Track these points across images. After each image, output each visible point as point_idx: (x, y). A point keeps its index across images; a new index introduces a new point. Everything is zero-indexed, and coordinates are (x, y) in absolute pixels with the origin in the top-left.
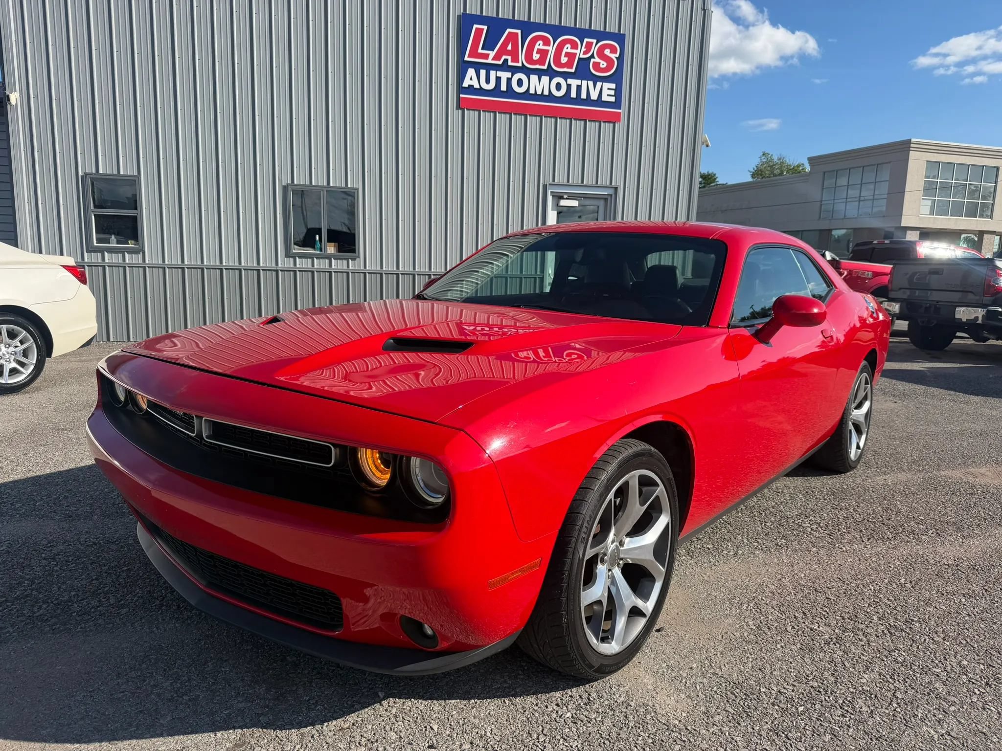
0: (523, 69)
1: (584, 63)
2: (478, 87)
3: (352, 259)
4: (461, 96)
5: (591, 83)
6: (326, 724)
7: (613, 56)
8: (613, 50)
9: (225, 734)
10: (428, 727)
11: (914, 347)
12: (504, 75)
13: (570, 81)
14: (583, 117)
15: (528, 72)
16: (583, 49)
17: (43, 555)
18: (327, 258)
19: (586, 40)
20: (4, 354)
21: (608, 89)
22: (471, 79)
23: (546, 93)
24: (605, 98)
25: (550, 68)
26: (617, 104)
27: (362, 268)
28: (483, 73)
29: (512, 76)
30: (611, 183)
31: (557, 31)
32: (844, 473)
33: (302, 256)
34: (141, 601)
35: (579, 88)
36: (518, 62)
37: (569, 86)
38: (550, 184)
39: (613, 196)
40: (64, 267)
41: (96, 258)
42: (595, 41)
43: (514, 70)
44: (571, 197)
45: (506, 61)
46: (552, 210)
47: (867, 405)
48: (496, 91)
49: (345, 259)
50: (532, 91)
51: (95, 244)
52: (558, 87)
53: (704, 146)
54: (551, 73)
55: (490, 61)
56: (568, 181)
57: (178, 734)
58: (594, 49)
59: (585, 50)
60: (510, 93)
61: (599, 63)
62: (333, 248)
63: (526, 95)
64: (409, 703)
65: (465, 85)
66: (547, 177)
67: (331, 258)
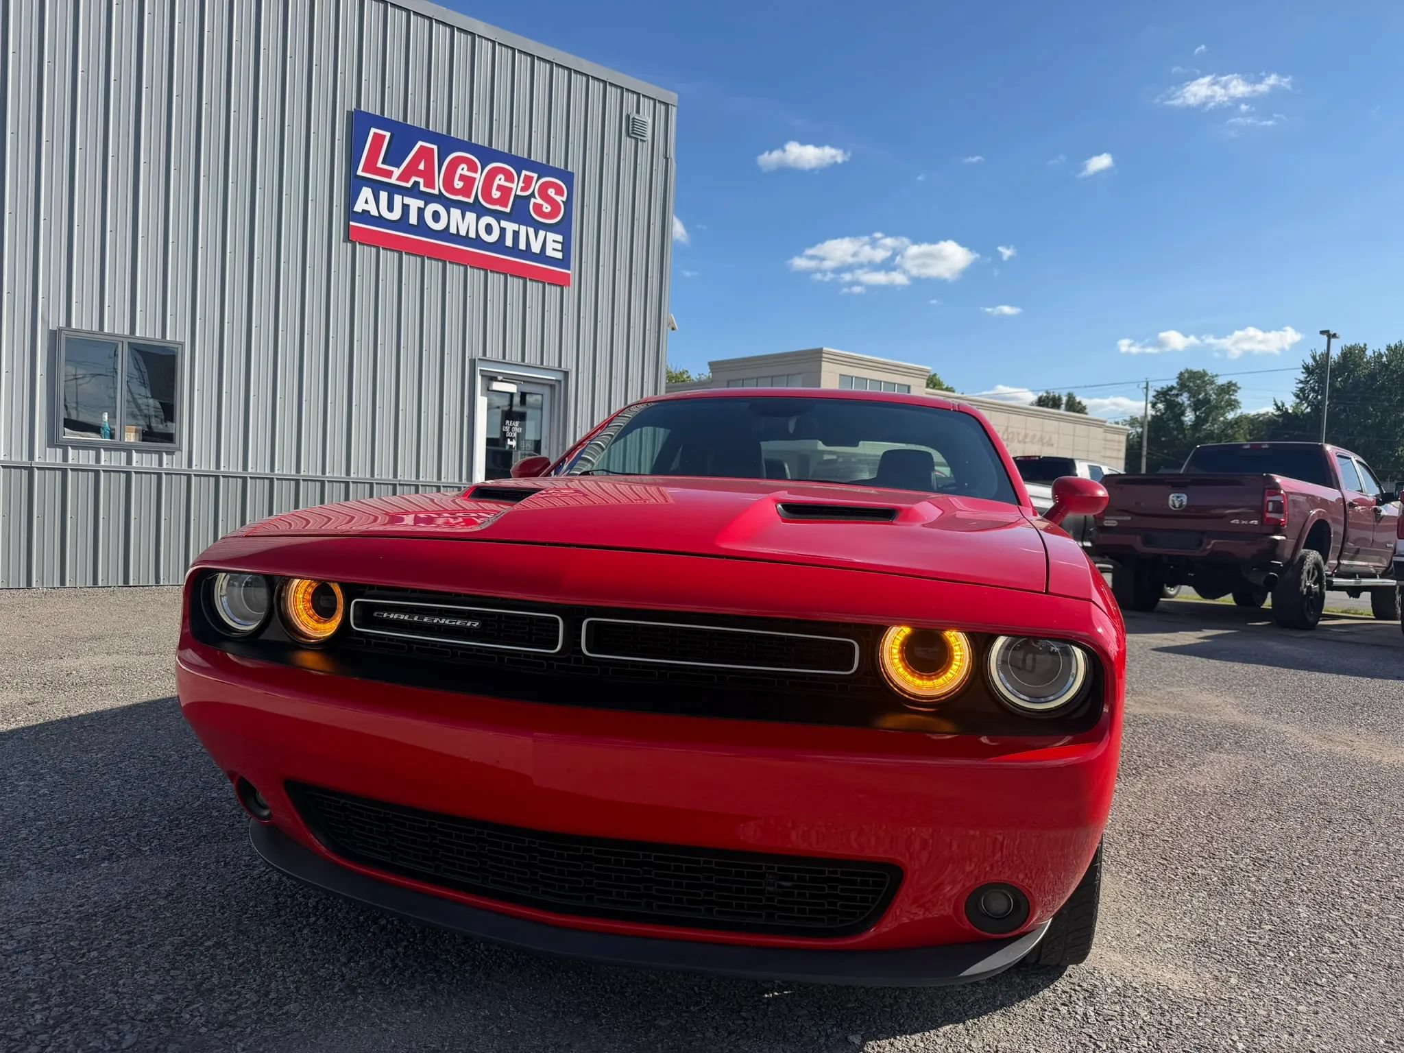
0: (439, 199)
1: (522, 202)
2: (377, 215)
3: (168, 453)
4: (351, 223)
5: (531, 231)
7: (560, 199)
8: (559, 191)
12: (415, 204)
13: (504, 224)
14: (524, 274)
15: (448, 204)
16: (521, 184)
18: (124, 450)
19: (524, 173)
21: (554, 241)
22: (366, 202)
23: (472, 235)
24: (549, 252)
25: (477, 204)
26: (565, 262)
27: (185, 466)
28: (384, 196)
29: (426, 206)
30: (560, 365)
31: (486, 154)
35: (516, 234)
36: (433, 188)
37: (503, 230)
38: (479, 359)
39: (564, 383)
42: (535, 176)
43: (429, 198)
44: (508, 379)
45: (416, 184)
46: (482, 395)
48: (403, 223)
49: (155, 452)
50: (453, 230)
52: (489, 229)
53: (670, 329)
54: (480, 211)
55: (393, 181)
56: (504, 357)
58: (535, 186)
59: (523, 185)
60: (422, 228)
61: (542, 206)
62: (133, 434)
63: (445, 234)
65: (359, 207)
66: (474, 351)
67: (131, 450)
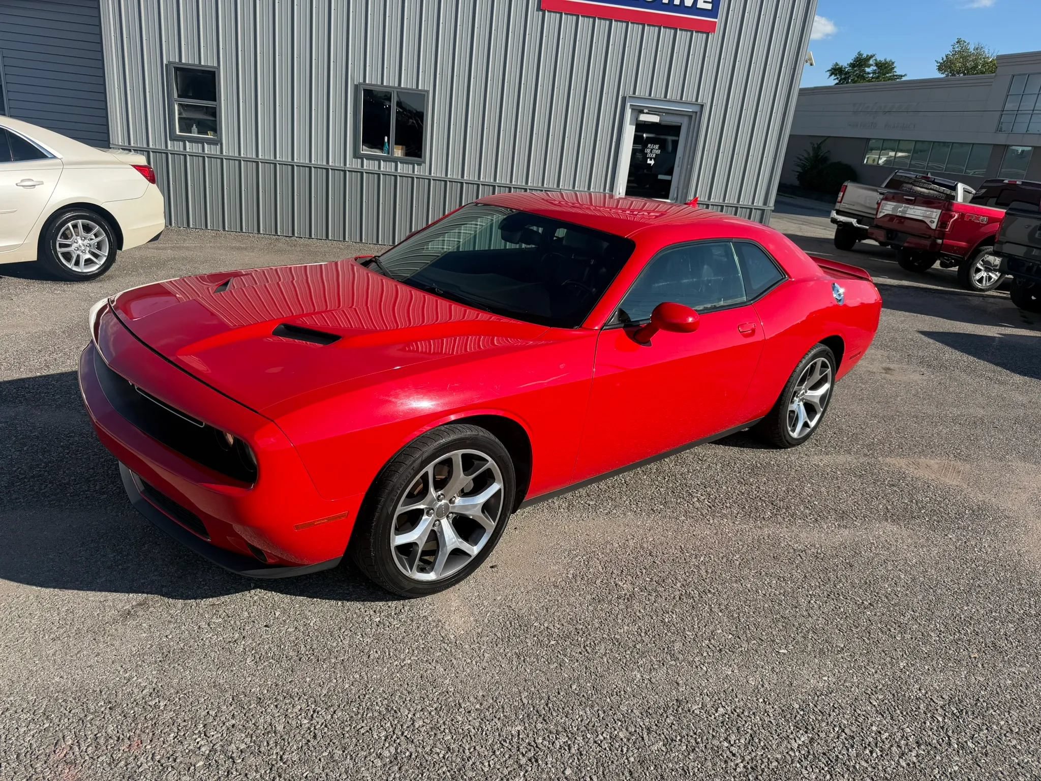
3: (418, 164)
6: (204, 600)
9: (135, 595)
10: (273, 613)
11: (1015, 306)
14: (673, 25)
17: (62, 444)
18: (394, 162)
20: (80, 246)
24: (700, 4)
26: (713, 13)
27: (427, 174)
30: (697, 100)
32: (785, 448)
33: (370, 158)
34: (118, 491)
38: (630, 97)
39: (698, 113)
40: (135, 166)
41: (178, 146)
44: (652, 111)
46: (630, 124)
47: (826, 387)
49: (411, 164)
51: (178, 133)
53: (808, 64)
56: (650, 95)
57: (105, 591)
62: (400, 151)
64: (269, 594)
66: (626, 89)
67: (397, 162)
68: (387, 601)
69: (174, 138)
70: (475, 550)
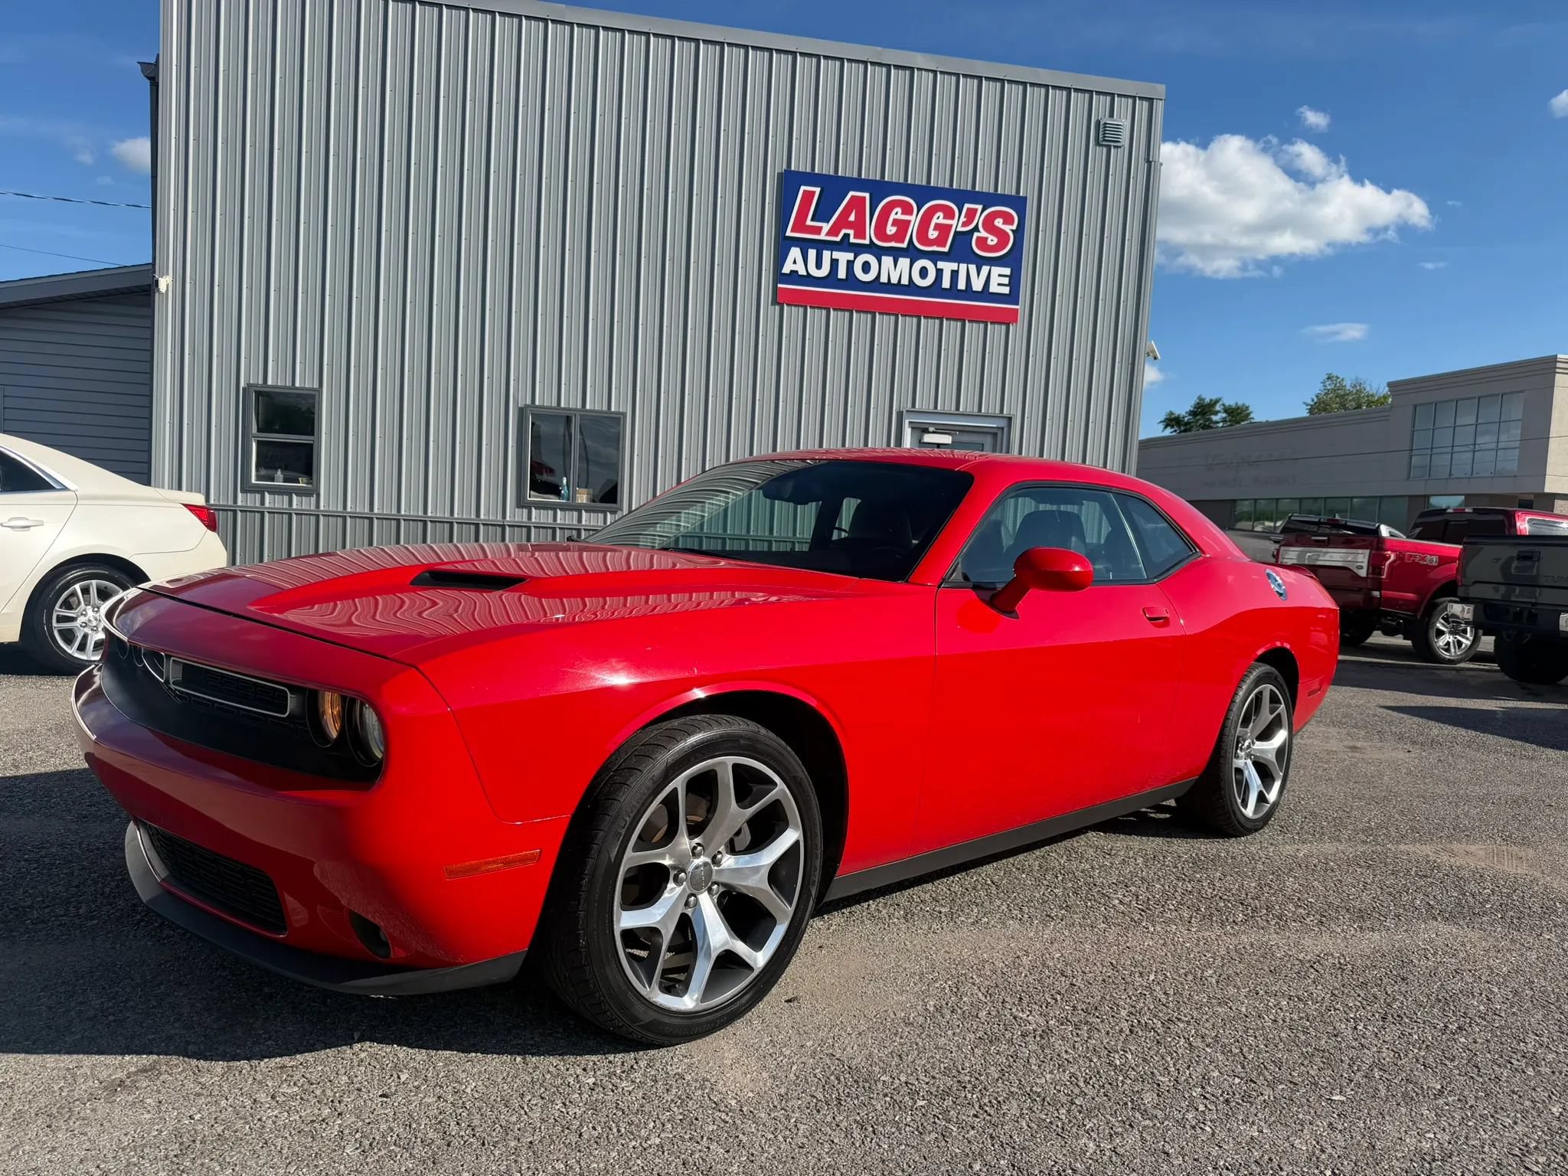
0: (871, 248)
1: (962, 238)
2: (805, 274)
3: (611, 513)
4: (779, 286)
5: (973, 268)
6: (266, 1060)
7: (1008, 228)
8: (1008, 220)
9: (135, 1058)
10: (395, 1076)
12: (843, 257)
13: (941, 265)
14: (961, 316)
15: (879, 252)
16: (963, 219)
17: (26, 857)
18: (576, 510)
19: (967, 206)
20: (90, 621)
21: (1000, 275)
22: (795, 262)
23: (905, 281)
24: (994, 288)
25: (911, 247)
26: (1013, 297)
28: (812, 253)
29: (855, 258)
31: (923, 193)
33: (540, 506)
34: (118, 914)
35: (955, 274)
36: (864, 238)
37: (939, 272)
38: (907, 411)
39: (1005, 430)
40: (186, 505)
41: (252, 500)
42: (980, 207)
43: (858, 249)
44: (941, 430)
45: (847, 236)
47: (1281, 737)
48: (831, 279)
49: (601, 512)
50: (884, 279)
51: (253, 481)
52: (924, 272)
53: (1151, 357)
54: (913, 253)
55: (823, 237)
56: (936, 407)
57: (78, 1053)
58: (979, 219)
59: (965, 220)
60: (851, 281)
61: (987, 239)
62: (585, 496)
63: (875, 285)
64: (388, 1049)
65: (786, 270)
66: (903, 401)
67: (581, 510)
68: (605, 1054)
69: (248, 488)
70: (760, 959)
